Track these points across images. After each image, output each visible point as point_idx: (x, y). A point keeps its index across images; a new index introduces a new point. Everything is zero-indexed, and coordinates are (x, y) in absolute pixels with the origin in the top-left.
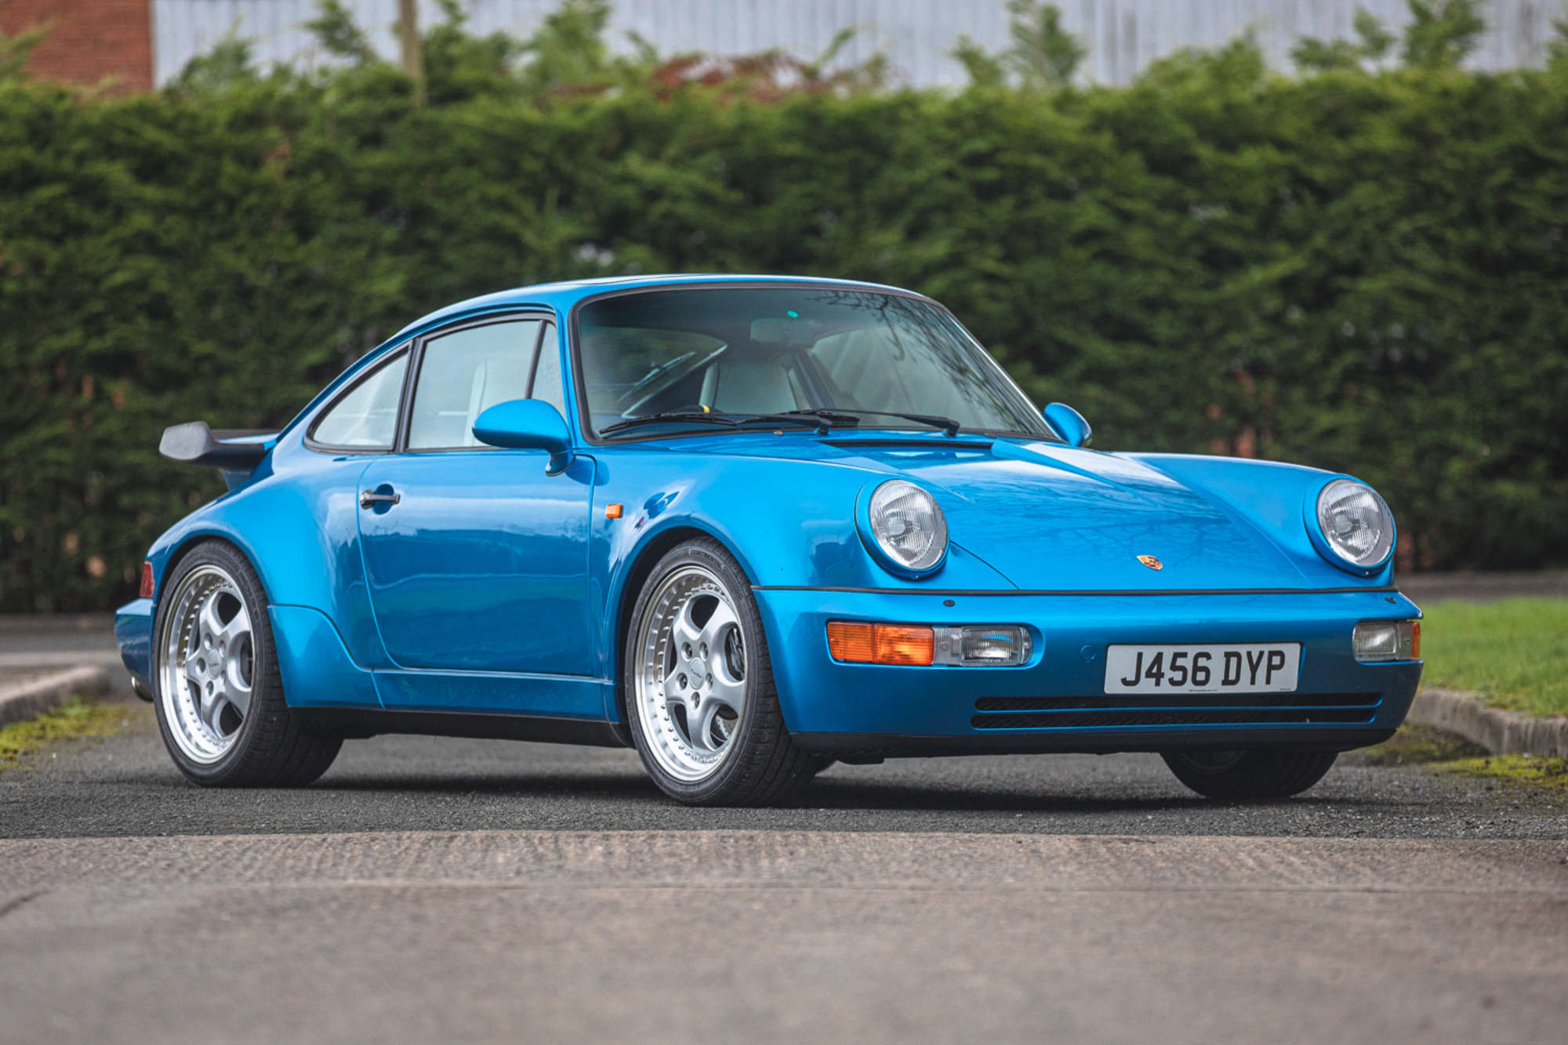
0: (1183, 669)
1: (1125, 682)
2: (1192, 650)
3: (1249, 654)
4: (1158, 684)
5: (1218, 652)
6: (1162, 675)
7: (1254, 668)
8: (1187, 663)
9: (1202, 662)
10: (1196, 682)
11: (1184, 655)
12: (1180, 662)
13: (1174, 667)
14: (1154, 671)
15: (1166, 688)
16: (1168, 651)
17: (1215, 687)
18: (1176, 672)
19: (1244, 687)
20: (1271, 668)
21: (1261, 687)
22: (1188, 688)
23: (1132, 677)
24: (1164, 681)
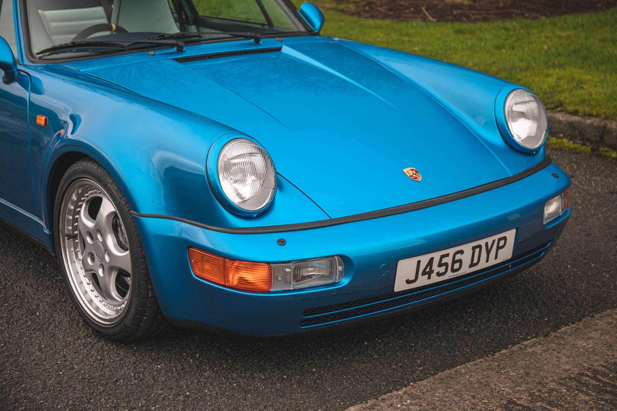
0: (446, 264)
1: (408, 282)
2: (451, 251)
3: (487, 244)
4: (429, 278)
5: (467, 248)
6: (432, 272)
7: (488, 252)
8: (449, 260)
9: (458, 257)
10: (453, 271)
11: (447, 255)
12: (444, 260)
13: (440, 265)
14: (428, 270)
15: (435, 279)
16: (436, 256)
17: (465, 270)
18: (442, 267)
19: (483, 265)
20: (499, 248)
21: (493, 262)
22: (450, 275)
23: (412, 278)
24: (434, 275)
